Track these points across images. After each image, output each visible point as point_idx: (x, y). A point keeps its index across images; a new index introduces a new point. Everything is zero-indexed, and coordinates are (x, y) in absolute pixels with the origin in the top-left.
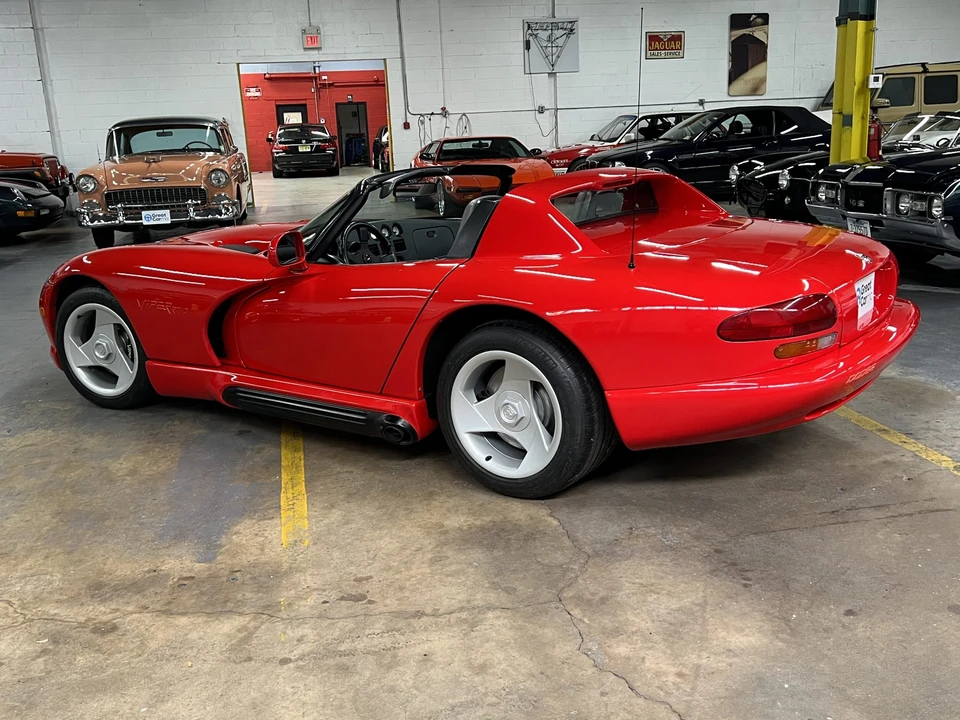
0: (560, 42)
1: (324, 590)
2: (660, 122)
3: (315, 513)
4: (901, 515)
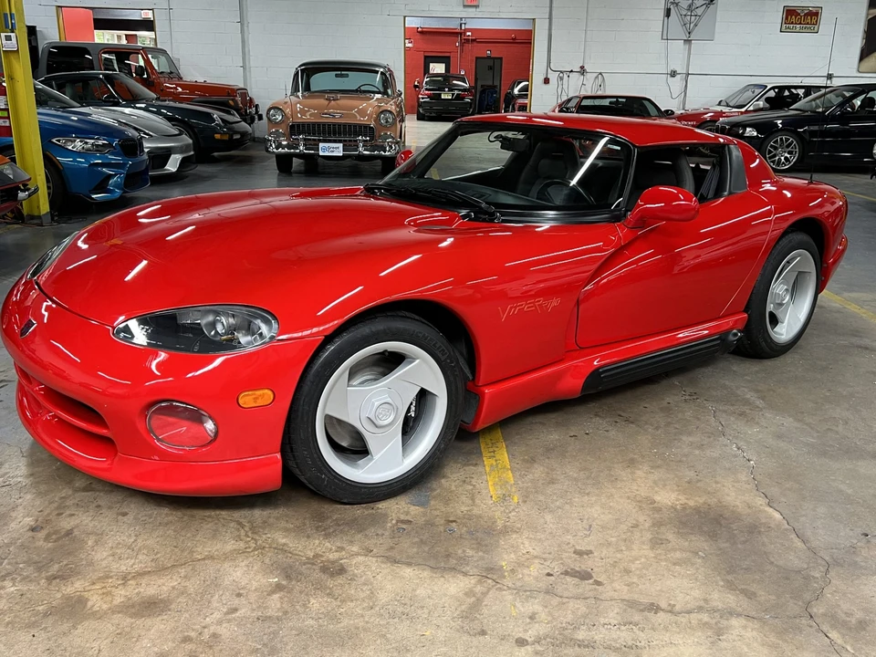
0: (699, 11)
2: (787, 93)
3: (518, 466)
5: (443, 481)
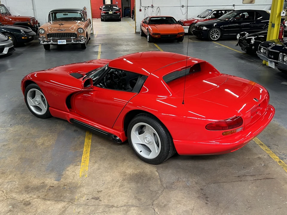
1: (88, 195)
3: (91, 165)
4: (258, 179)
5: (67, 172)
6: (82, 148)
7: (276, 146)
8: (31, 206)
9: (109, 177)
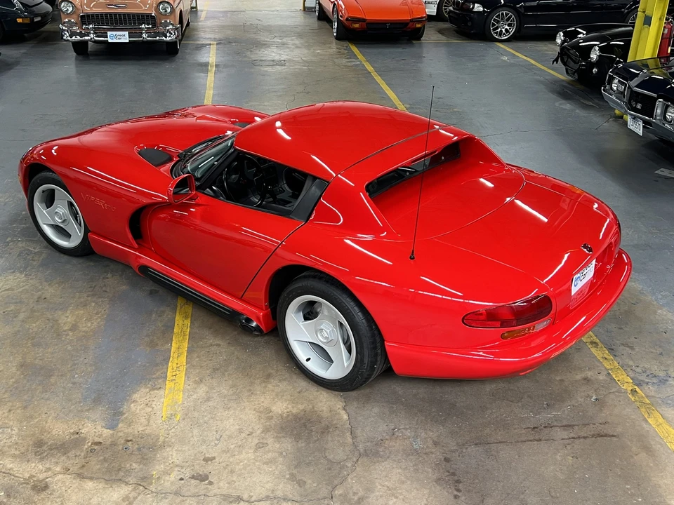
3: (189, 387)
4: (579, 437)
5: (132, 405)
6: (167, 343)
7: (627, 349)
8: (50, 494)
9: (231, 420)
